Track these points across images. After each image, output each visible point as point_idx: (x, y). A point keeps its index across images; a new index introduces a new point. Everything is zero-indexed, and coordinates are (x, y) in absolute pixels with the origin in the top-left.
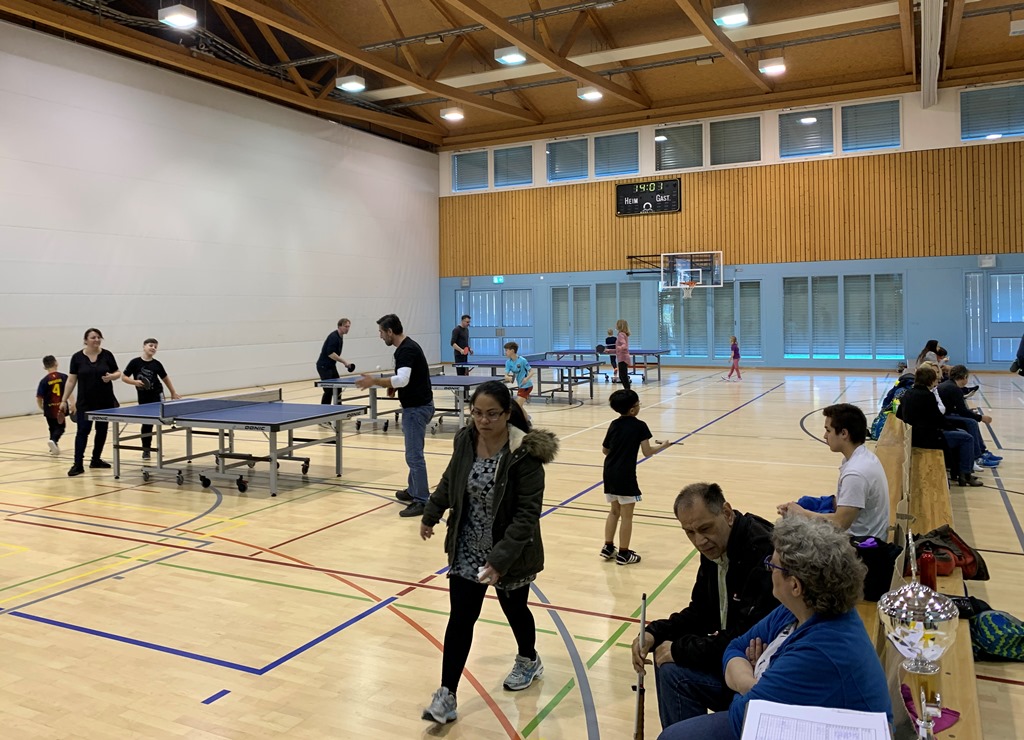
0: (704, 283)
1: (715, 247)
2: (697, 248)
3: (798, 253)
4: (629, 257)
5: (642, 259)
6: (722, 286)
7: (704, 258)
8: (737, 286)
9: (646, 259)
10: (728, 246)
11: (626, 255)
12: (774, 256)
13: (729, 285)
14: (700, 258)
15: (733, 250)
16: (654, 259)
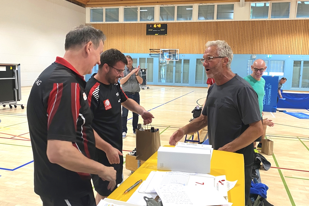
0: (173, 59)
1: (177, 48)
2: (171, 48)
3: (201, 51)
4: (150, 49)
5: (154, 50)
6: (178, 60)
7: (173, 51)
8: (183, 61)
9: (156, 50)
10: (181, 48)
11: (149, 49)
12: (194, 52)
13: (180, 60)
14: (172, 51)
15: (182, 49)
16: (158, 50)
